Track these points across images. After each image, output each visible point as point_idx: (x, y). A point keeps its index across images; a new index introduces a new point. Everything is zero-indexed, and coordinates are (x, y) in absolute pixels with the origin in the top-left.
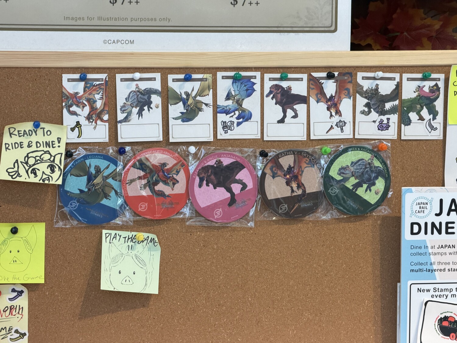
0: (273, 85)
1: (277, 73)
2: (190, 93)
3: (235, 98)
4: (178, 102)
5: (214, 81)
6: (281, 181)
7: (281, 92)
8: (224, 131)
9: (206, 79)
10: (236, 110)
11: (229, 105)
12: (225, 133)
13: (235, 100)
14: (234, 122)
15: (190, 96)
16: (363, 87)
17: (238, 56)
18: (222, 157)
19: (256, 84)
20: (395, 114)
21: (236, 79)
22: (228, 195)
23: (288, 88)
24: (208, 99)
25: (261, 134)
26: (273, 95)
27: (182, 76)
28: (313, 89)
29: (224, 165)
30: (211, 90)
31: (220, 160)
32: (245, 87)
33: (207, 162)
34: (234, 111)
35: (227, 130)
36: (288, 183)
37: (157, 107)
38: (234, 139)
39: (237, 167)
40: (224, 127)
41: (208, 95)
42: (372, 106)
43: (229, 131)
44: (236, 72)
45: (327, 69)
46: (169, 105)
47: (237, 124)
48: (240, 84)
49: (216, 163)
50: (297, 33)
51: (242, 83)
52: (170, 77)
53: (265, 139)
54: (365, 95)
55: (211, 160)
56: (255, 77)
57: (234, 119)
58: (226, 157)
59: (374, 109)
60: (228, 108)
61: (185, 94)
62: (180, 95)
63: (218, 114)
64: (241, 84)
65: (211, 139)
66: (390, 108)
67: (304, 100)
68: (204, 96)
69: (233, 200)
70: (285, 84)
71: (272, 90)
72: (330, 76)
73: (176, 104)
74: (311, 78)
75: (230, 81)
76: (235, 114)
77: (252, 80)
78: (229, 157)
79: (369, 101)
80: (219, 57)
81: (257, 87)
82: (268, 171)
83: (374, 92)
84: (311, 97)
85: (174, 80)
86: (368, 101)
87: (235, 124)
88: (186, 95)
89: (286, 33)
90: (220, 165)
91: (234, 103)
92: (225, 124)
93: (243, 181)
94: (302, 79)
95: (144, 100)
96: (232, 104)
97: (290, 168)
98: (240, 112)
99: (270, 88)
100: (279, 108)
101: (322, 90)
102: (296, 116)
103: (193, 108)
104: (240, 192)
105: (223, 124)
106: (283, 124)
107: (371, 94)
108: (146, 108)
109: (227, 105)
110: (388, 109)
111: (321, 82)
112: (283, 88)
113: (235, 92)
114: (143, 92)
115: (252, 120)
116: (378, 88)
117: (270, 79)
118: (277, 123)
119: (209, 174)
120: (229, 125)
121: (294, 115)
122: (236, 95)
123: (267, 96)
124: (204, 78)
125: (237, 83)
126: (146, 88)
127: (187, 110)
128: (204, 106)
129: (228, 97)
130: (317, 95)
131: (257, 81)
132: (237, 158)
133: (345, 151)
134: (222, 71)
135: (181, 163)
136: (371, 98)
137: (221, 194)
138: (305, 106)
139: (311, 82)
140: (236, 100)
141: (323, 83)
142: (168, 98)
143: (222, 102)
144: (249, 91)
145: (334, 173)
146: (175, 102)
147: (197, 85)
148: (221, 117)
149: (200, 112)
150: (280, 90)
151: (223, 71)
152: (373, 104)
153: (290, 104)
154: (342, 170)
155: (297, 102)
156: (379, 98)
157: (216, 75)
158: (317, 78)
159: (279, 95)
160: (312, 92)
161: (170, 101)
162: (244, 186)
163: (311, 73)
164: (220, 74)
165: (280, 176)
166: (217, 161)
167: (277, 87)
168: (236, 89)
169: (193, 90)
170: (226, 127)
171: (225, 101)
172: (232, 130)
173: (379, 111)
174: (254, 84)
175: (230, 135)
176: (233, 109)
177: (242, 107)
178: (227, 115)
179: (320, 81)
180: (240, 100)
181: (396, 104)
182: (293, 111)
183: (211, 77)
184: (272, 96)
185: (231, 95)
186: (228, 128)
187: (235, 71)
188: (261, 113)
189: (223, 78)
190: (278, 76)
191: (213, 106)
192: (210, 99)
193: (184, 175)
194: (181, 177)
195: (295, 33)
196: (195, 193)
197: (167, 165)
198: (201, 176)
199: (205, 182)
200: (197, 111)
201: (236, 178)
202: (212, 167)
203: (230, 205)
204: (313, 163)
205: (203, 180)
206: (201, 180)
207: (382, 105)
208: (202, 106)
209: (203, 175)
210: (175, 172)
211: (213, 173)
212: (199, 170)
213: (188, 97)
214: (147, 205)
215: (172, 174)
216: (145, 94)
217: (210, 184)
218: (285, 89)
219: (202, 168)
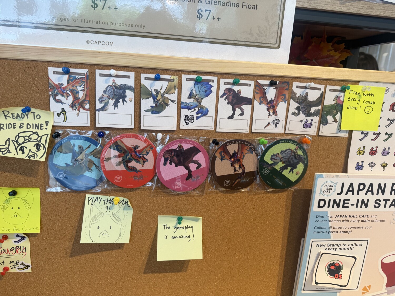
0: (226, 88)
1: (231, 79)
2: (159, 91)
3: (196, 97)
4: (149, 97)
5: (179, 82)
6: (227, 163)
7: (232, 94)
8: (185, 122)
9: (173, 80)
10: (196, 107)
11: (191, 103)
12: (186, 125)
13: (196, 99)
14: (194, 116)
15: (159, 92)
16: (296, 94)
17: (200, 62)
18: (183, 143)
19: (213, 86)
20: (317, 116)
21: (197, 82)
22: (187, 172)
23: (238, 91)
24: (174, 97)
25: (214, 127)
26: (226, 97)
27: (153, 76)
28: (258, 93)
29: (184, 149)
30: (177, 89)
31: (181, 145)
32: (204, 89)
33: (171, 146)
34: (194, 108)
36: (232, 165)
37: (131, 101)
38: (193, 129)
39: (194, 151)
40: (186, 119)
41: (174, 93)
42: (301, 110)
43: (189, 123)
44: (197, 76)
45: (270, 78)
46: (141, 99)
47: (196, 118)
48: (200, 86)
49: (178, 147)
50: (248, 47)
51: (202, 85)
52: (143, 76)
53: (217, 131)
54: (297, 100)
55: (174, 145)
56: (213, 81)
57: (194, 114)
58: (186, 143)
59: (302, 112)
60: (189, 105)
61: (155, 91)
62: (151, 92)
63: (182, 109)
64: (201, 86)
65: (175, 129)
66: (314, 112)
67: (249, 101)
68: (171, 94)
69: (190, 175)
70: (236, 88)
71: (225, 92)
72: (272, 84)
73: (147, 99)
74: (257, 84)
75: (192, 83)
76: (195, 110)
77: (210, 83)
78: (189, 144)
79: (300, 105)
80: (184, 62)
81: (214, 89)
82: (217, 155)
83: (304, 98)
84: (256, 100)
85: (146, 79)
86: (298, 105)
87: (195, 118)
88: (155, 92)
89: (240, 47)
90: (181, 150)
91: (195, 101)
92: (186, 117)
93: (198, 161)
94: (249, 85)
95: (120, 94)
96: (193, 102)
97: (235, 154)
98: (200, 108)
99: (224, 91)
100: (230, 107)
101: (265, 95)
102: (242, 114)
103: (161, 103)
104: (195, 169)
105: (185, 117)
106: (232, 120)
107: (302, 99)
109: (190, 102)
110: (312, 112)
111: (265, 88)
112: (234, 91)
113: (196, 92)
114: (119, 87)
115: (208, 115)
116: (308, 96)
117: (225, 84)
118: (227, 118)
119: (172, 155)
120: (190, 118)
121: (241, 113)
122: (197, 95)
123: (222, 97)
124: (171, 78)
125: (198, 85)
126: (122, 84)
127: (156, 104)
128: (170, 102)
129: (190, 96)
130: (260, 98)
131: (214, 84)
132: (195, 144)
133: (278, 142)
134: (186, 74)
136: (301, 103)
137: (182, 171)
138: (251, 106)
139: (257, 88)
141: (266, 89)
142: (140, 93)
143: (185, 99)
144: (208, 92)
145: (267, 158)
146: (146, 97)
147: (165, 84)
148: (184, 112)
149: (167, 107)
150: (232, 93)
151: (187, 74)
152: (302, 108)
153: (239, 104)
154: (273, 157)
155: (245, 103)
156: (307, 103)
157: (182, 77)
158: (262, 85)
159: (231, 97)
160: (256, 95)
161: (142, 96)
162: (199, 165)
163: (258, 80)
164: (184, 77)
165: (226, 159)
166: (179, 146)
167: (230, 90)
168: (197, 90)
169: (162, 88)
170: (188, 120)
171: (188, 99)
172: (192, 122)
173: (306, 113)
174: (212, 86)
175: (190, 126)
176: (194, 106)
177: (201, 104)
178: (188, 110)
179: (264, 87)
180: (200, 99)
181: (319, 109)
182: (241, 110)
183: (177, 78)
184: (225, 97)
185: (192, 94)
186: (189, 121)
187: (197, 75)
188: (215, 110)
189: (187, 80)
190: (231, 81)
191: (178, 102)
192: (175, 97)
193: (153, 155)
194: (150, 157)
195: (247, 47)
196: (161, 170)
197: (139, 147)
198: (166, 157)
199: (169, 162)
200: (164, 106)
201: (193, 159)
202: (174, 150)
203: (187, 179)
204: (252, 150)
205: (168, 160)
206: (166, 160)
207: (309, 109)
208: (168, 102)
209: (168, 156)
210: (145, 153)
211: (175, 155)
212: (165, 152)
213: (157, 94)
214: (121, 177)
215: (142, 154)
216: (120, 88)
217: (173, 164)
218: (236, 92)
219: (167, 151)
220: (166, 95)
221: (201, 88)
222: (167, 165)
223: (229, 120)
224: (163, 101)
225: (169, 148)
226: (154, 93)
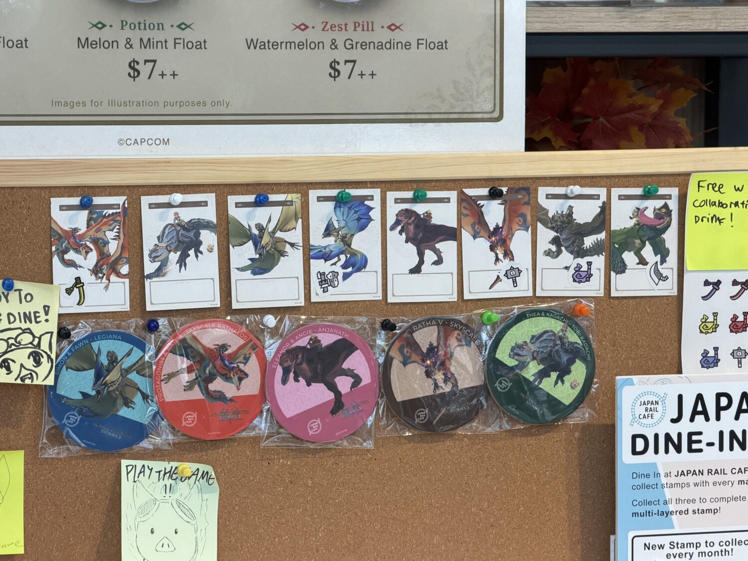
0: (401, 210)
1: (408, 190)
2: (265, 227)
3: (340, 232)
4: (245, 241)
5: (304, 204)
6: (417, 370)
7: (414, 221)
8: (321, 288)
9: (291, 203)
10: (342, 253)
11: (329, 245)
12: (324, 292)
13: (339, 237)
14: (338, 272)
15: (265, 230)
16: (548, 211)
17: (343, 163)
18: (320, 332)
19: (372, 208)
20: (600, 255)
21: (340, 202)
22: (331, 396)
23: (426, 214)
24: (295, 235)
25: (382, 293)
26: (402, 227)
27: (251, 198)
28: (467, 215)
29: (323, 346)
30: (300, 221)
31: (316, 337)
32: (355, 215)
33: (296, 341)
34: (338, 255)
35: (327, 287)
36: (428, 374)
37: (210, 250)
38: (338, 302)
39: (344, 348)
40: (321, 281)
41: (295, 228)
42: (562, 243)
43: (330, 288)
44: (340, 190)
45: (488, 183)
46: (231, 247)
47: (343, 277)
48: (346, 209)
49: (309, 342)
50: (437, 124)
51: (350, 208)
52: (232, 200)
53: (389, 301)
54: (552, 224)
55: (302, 338)
56: (371, 198)
58: (326, 332)
59: (566, 248)
60: (327, 250)
61: (256, 228)
62: (249, 230)
63: (312, 261)
64: (348, 210)
65: (301, 302)
66: (591, 246)
67: (452, 234)
68: (289, 231)
69: (338, 404)
70: (420, 209)
71: (400, 218)
72: (495, 194)
73: (241, 245)
74: (463, 197)
75: (331, 205)
76: (339, 260)
77: (366, 203)
78: (331, 333)
79: (558, 235)
80: (313, 165)
81: (375, 214)
82: (394, 353)
83: (565, 219)
84: (464, 229)
85: (238, 205)
86: (556, 234)
87: (340, 277)
88: (258, 230)
89: (421, 124)
90: (317, 346)
91: (338, 241)
92: (323, 276)
93: (355, 371)
94: (448, 200)
95: (189, 240)
96: (334, 243)
97: (432, 349)
98: (348, 256)
99: (397, 215)
100: (412, 249)
101: (481, 218)
102: (439, 262)
103: (270, 252)
104: (350, 390)
105: (319, 277)
106: (419, 275)
107: (561, 222)
108: (192, 252)
109: (327, 244)
110: (588, 248)
111: (480, 204)
112: (417, 215)
113: (338, 223)
114: (187, 225)
115: (367, 269)
116: (573, 213)
117: (397, 201)
118: (408, 273)
119: (299, 361)
120: (330, 278)
121: (437, 259)
122: (341, 228)
123: (392, 228)
124: (287, 200)
125: (341, 208)
126: (192, 220)
127: (260, 255)
128: (288, 248)
129: (328, 232)
130: (473, 226)
131: (376, 204)
132: (344, 334)
133: (521, 317)
134: (317, 189)
135: (252, 343)
136: (561, 229)
137: (320, 394)
138: (455, 243)
139: (464, 204)
140: (341, 236)
141: (483, 206)
142: (228, 234)
143: (317, 239)
144: (363, 221)
145: (503, 354)
146: (240, 241)
147: (276, 212)
148: (318, 266)
149: (282, 258)
150: (413, 219)
151: (319, 189)
152: (564, 240)
153: (429, 241)
154: (516, 351)
155: (442, 237)
156: (574, 229)
157: (308, 195)
158: (473, 198)
159: (412, 227)
160: (464, 221)
161: (232, 240)
162: (357, 380)
163: (463, 190)
164: (313, 194)
165: (415, 362)
166: (311, 339)
167: (408, 213)
168: (341, 219)
169: (269, 221)
170: (326, 281)
171: (323, 238)
172: (335, 287)
173: (574, 250)
174: (370, 209)
175: (333, 295)
176: (336, 251)
177: (350, 247)
178: (326, 261)
179: (478, 202)
180: (348, 236)
181: (601, 239)
182: (435, 253)
183: (300, 198)
184: (399, 228)
185: (332, 228)
186: (328, 283)
187: (338, 188)
188: (382, 258)
189: (318, 201)
190: (409, 195)
191: (303, 246)
192: (298, 236)
193: (257, 364)
194: (252, 367)
195: (435, 124)
196: (276, 394)
197: (229, 347)
198: (286, 365)
199: (292, 375)
200: (276, 256)
201: (343, 367)
202: (303, 349)
203: (333, 412)
204: (469, 339)
205: (289, 372)
206: (286, 372)
207: (580, 240)
208: (285, 247)
209: (289, 363)
210: (241, 359)
211: (305, 359)
212: (283, 355)
213: (262, 234)
214: (195, 416)
215: (237, 361)
216: (189, 228)
217: (301, 379)
218: (420, 217)
219: (287, 351)
220: (279, 234)
221: (349, 214)
222: (289, 383)
223: (413, 275)
224: (273, 247)
225: (292, 344)
226: (255, 232)
